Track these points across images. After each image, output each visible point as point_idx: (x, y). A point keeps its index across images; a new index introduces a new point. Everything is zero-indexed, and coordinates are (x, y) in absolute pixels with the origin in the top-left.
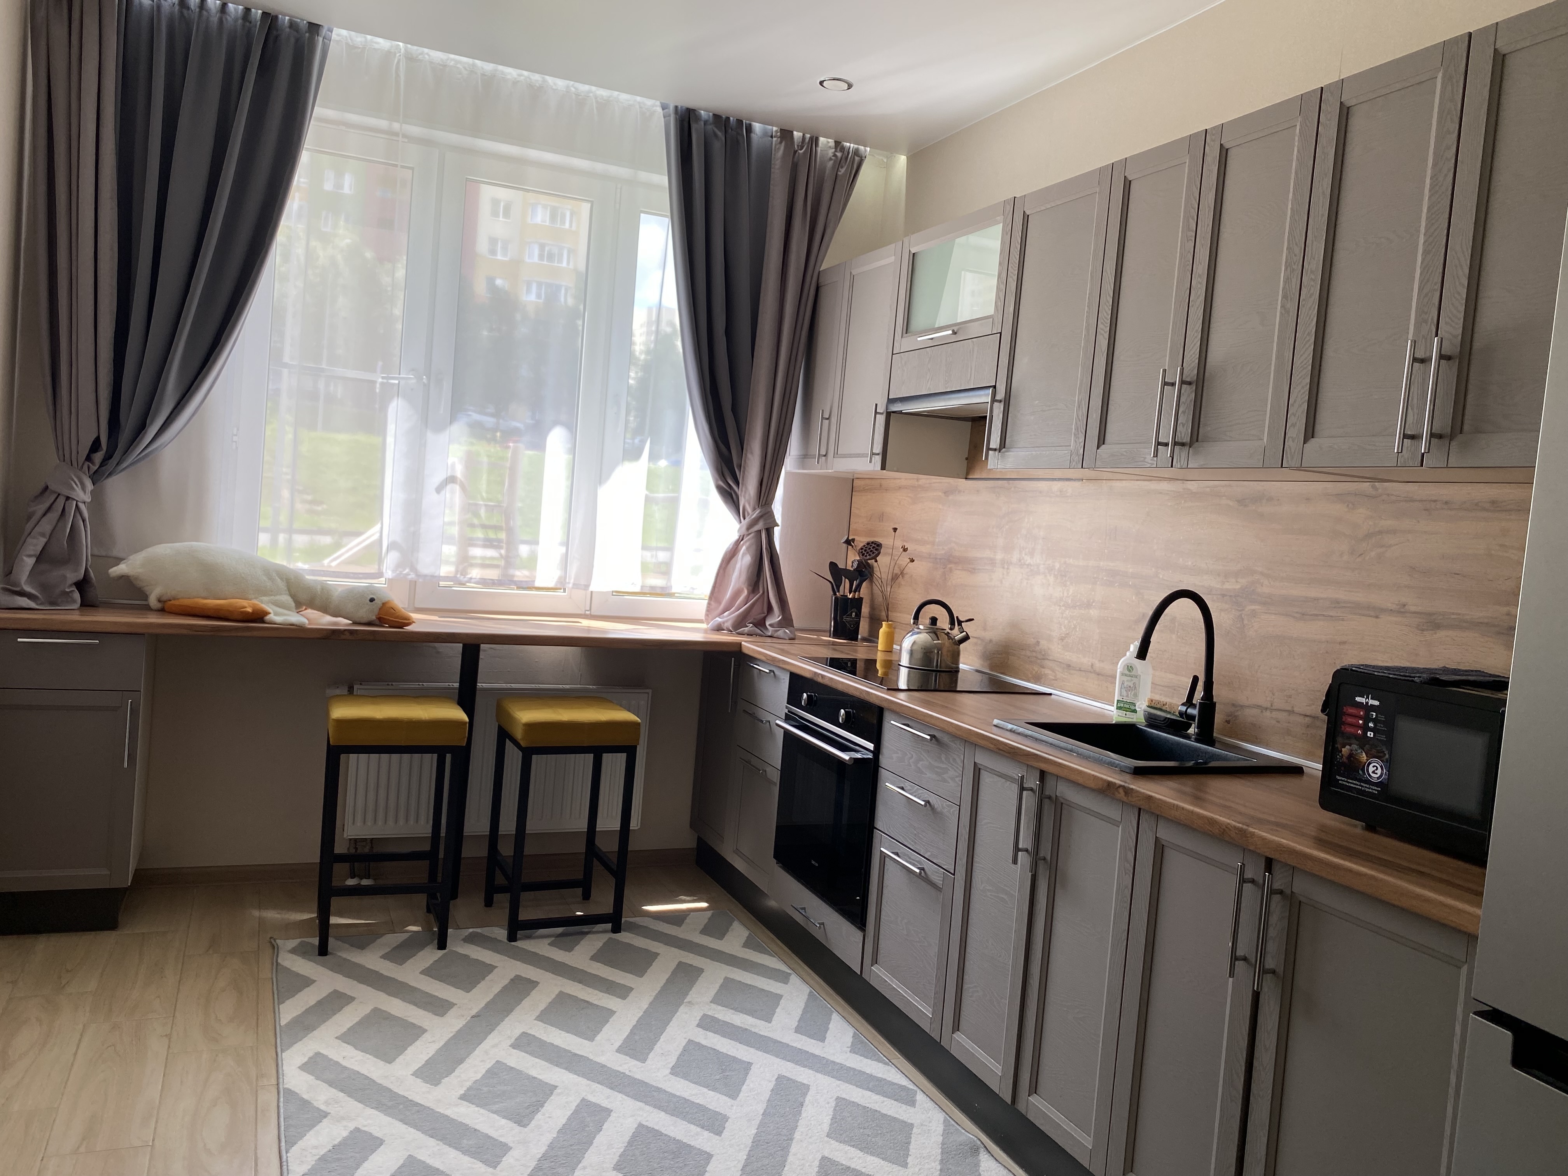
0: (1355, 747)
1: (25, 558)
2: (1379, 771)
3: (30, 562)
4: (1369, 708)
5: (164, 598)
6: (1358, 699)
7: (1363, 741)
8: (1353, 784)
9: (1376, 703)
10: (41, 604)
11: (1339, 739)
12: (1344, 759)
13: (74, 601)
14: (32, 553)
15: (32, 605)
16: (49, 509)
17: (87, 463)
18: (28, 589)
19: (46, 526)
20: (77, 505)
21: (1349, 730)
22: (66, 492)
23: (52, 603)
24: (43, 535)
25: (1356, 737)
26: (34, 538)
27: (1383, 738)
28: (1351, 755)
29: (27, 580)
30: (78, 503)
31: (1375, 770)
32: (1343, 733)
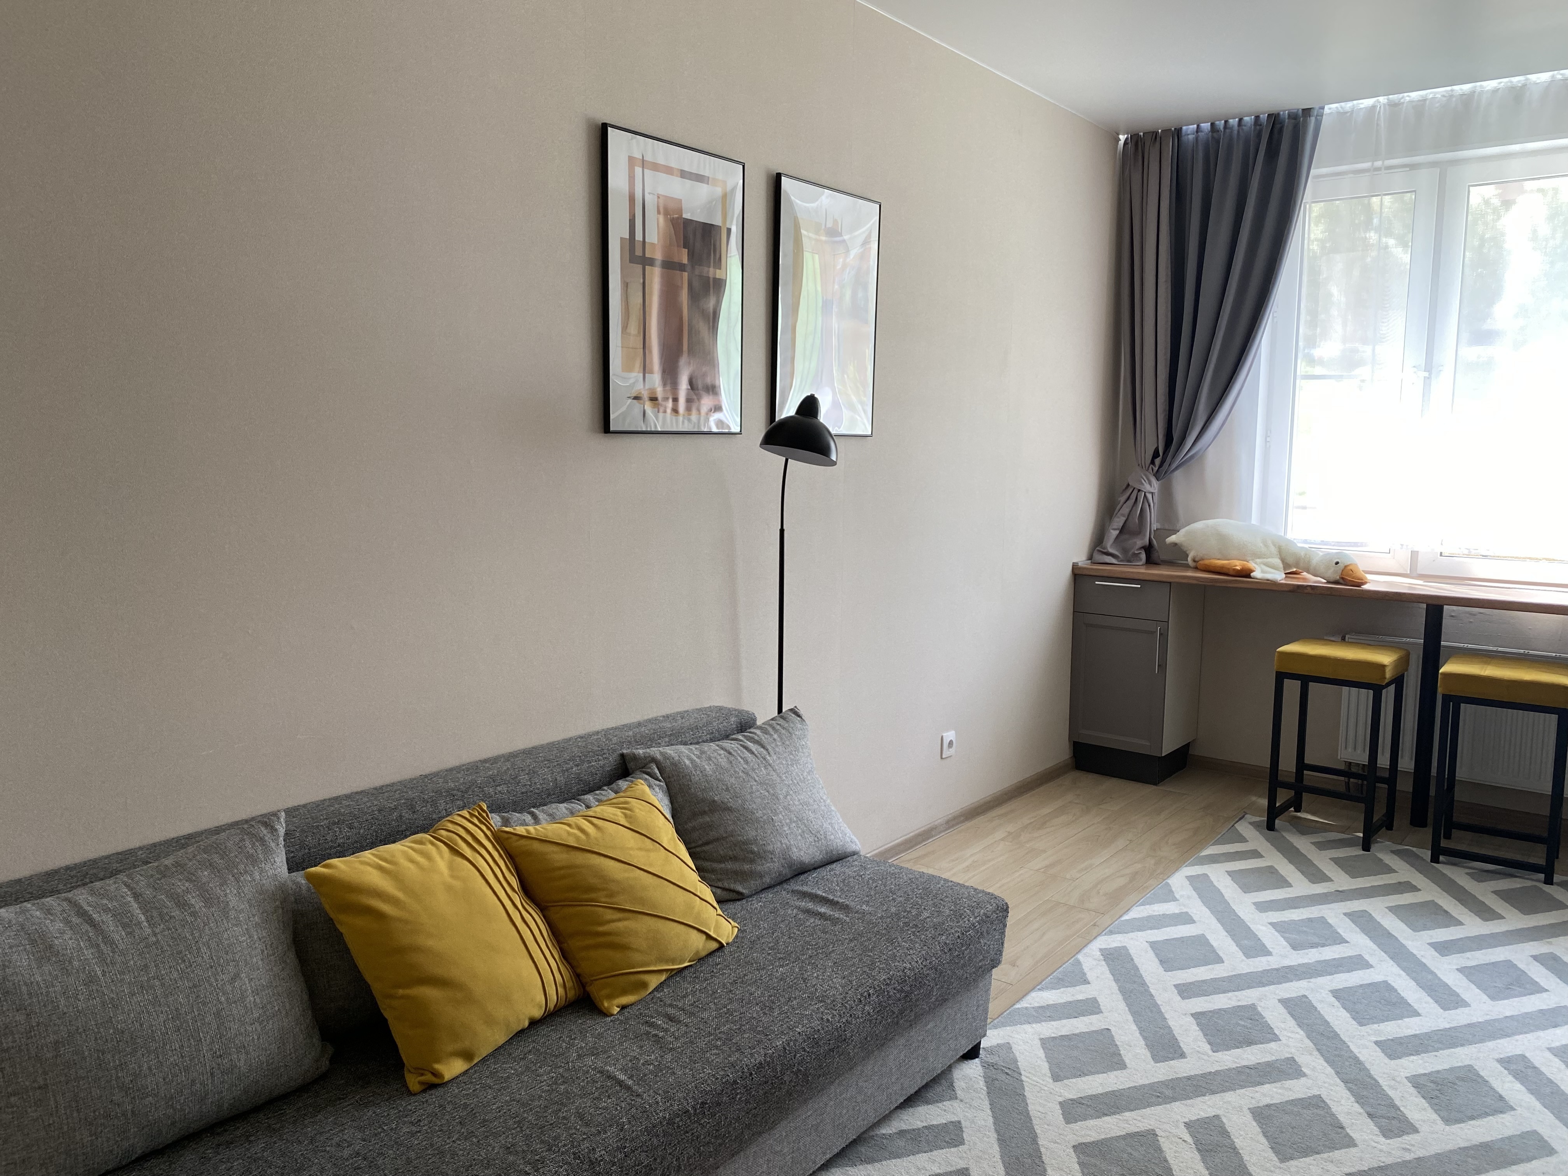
1: (1112, 531)
3: (1115, 533)
5: (1197, 559)
10: (1121, 561)
13: (1141, 560)
14: (1115, 527)
15: (1114, 561)
16: (1128, 498)
17: (1151, 466)
18: (1111, 550)
19: (1126, 510)
20: (1145, 494)
22: (1138, 486)
23: (1129, 561)
24: (1123, 515)
26: (1119, 517)
29: (1111, 545)
30: (1147, 494)
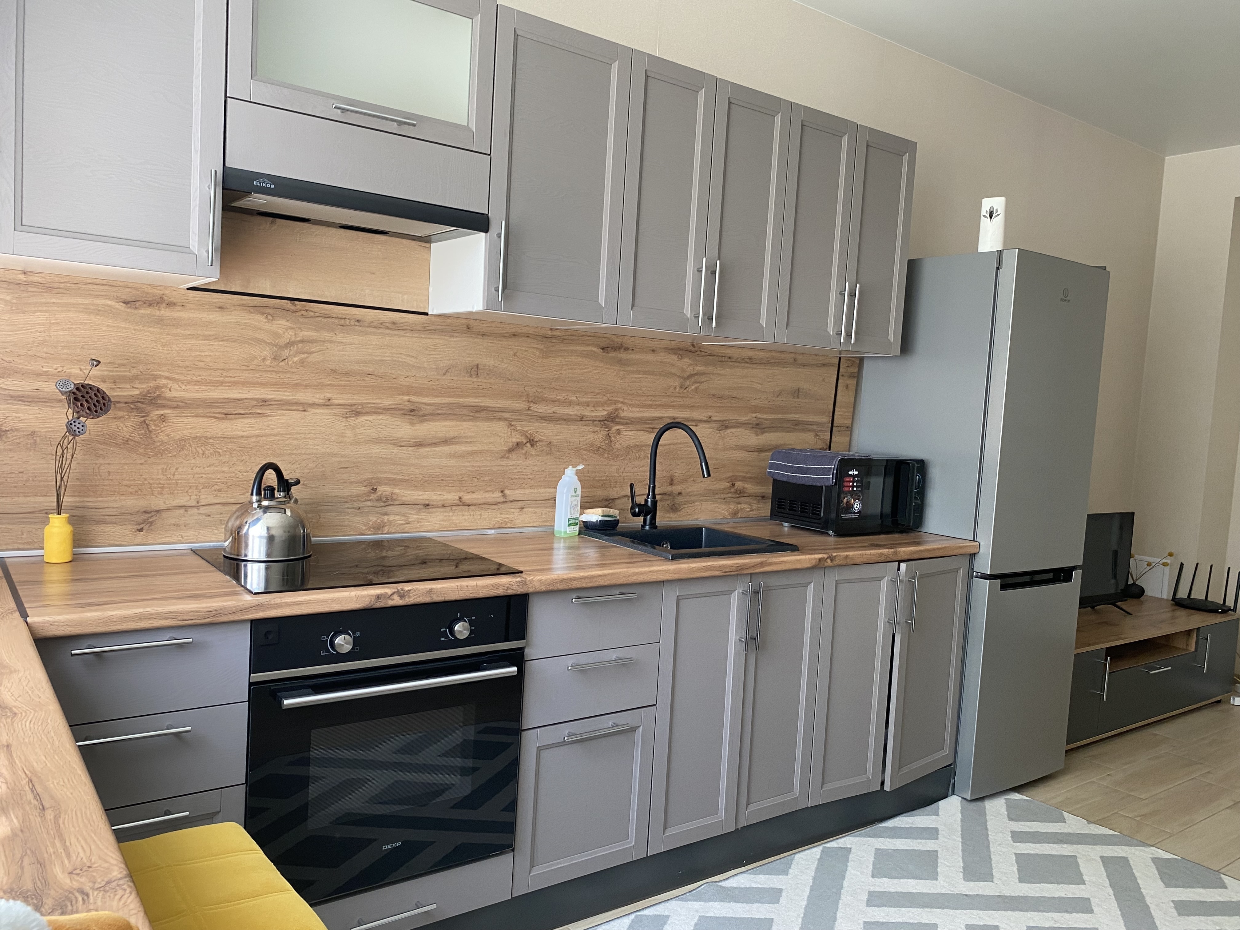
0: (849, 497)
2: (858, 506)
4: (854, 476)
6: (850, 473)
7: (852, 493)
8: (849, 516)
9: (857, 473)
11: (842, 496)
12: (845, 505)
21: (846, 489)
25: (849, 492)
27: (860, 489)
28: (847, 502)
31: (857, 506)
32: (844, 492)
